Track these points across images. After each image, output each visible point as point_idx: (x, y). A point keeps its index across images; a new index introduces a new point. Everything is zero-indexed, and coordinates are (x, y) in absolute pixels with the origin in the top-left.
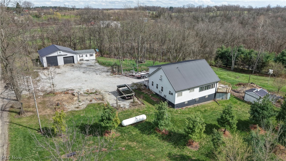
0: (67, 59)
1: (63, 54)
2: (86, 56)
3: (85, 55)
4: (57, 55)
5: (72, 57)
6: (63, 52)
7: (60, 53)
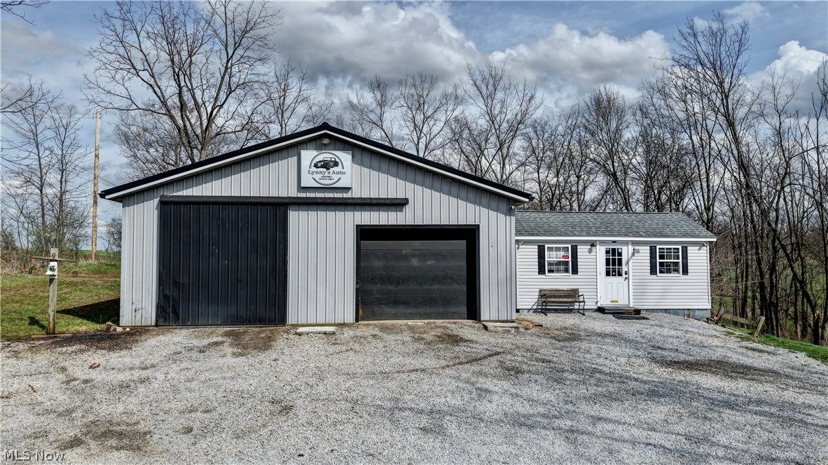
0: (399, 257)
1: (355, 193)
2: (614, 265)
3: (601, 253)
4: (293, 193)
5: (461, 245)
6: (366, 170)
7: (322, 167)
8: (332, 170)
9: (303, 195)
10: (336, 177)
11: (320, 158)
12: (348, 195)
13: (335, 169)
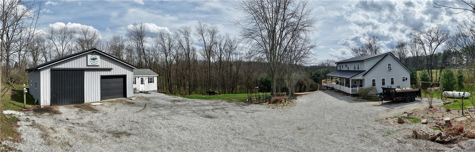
2: (142, 82)
3: (140, 79)
4: (85, 67)
5: (122, 79)
6: (102, 60)
7: (93, 60)
8: (95, 60)
9: (88, 67)
10: (96, 62)
11: (92, 57)
12: (98, 67)
13: (96, 60)
